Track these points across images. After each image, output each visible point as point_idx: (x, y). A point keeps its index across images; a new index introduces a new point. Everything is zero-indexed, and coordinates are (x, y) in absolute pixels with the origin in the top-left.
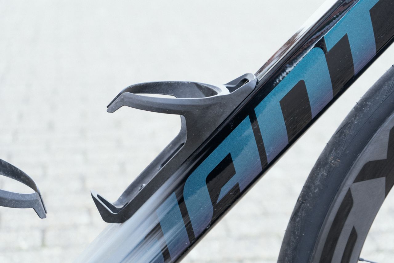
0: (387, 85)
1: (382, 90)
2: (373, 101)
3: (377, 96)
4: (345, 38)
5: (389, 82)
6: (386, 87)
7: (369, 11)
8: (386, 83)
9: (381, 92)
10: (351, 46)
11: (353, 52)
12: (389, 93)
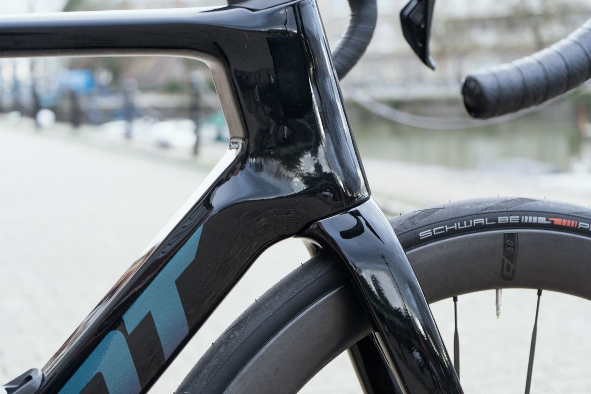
0: (207, 368)
1: (202, 375)
2: (192, 390)
3: (196, 383)
4: (149, 317)
5: (209, 364)
6: (206, 371)
7: (174, 283)
8: (206, 365)
9: (200, 377)
10: (157, 325)
11: (160, 332)
12: (210, 378)
